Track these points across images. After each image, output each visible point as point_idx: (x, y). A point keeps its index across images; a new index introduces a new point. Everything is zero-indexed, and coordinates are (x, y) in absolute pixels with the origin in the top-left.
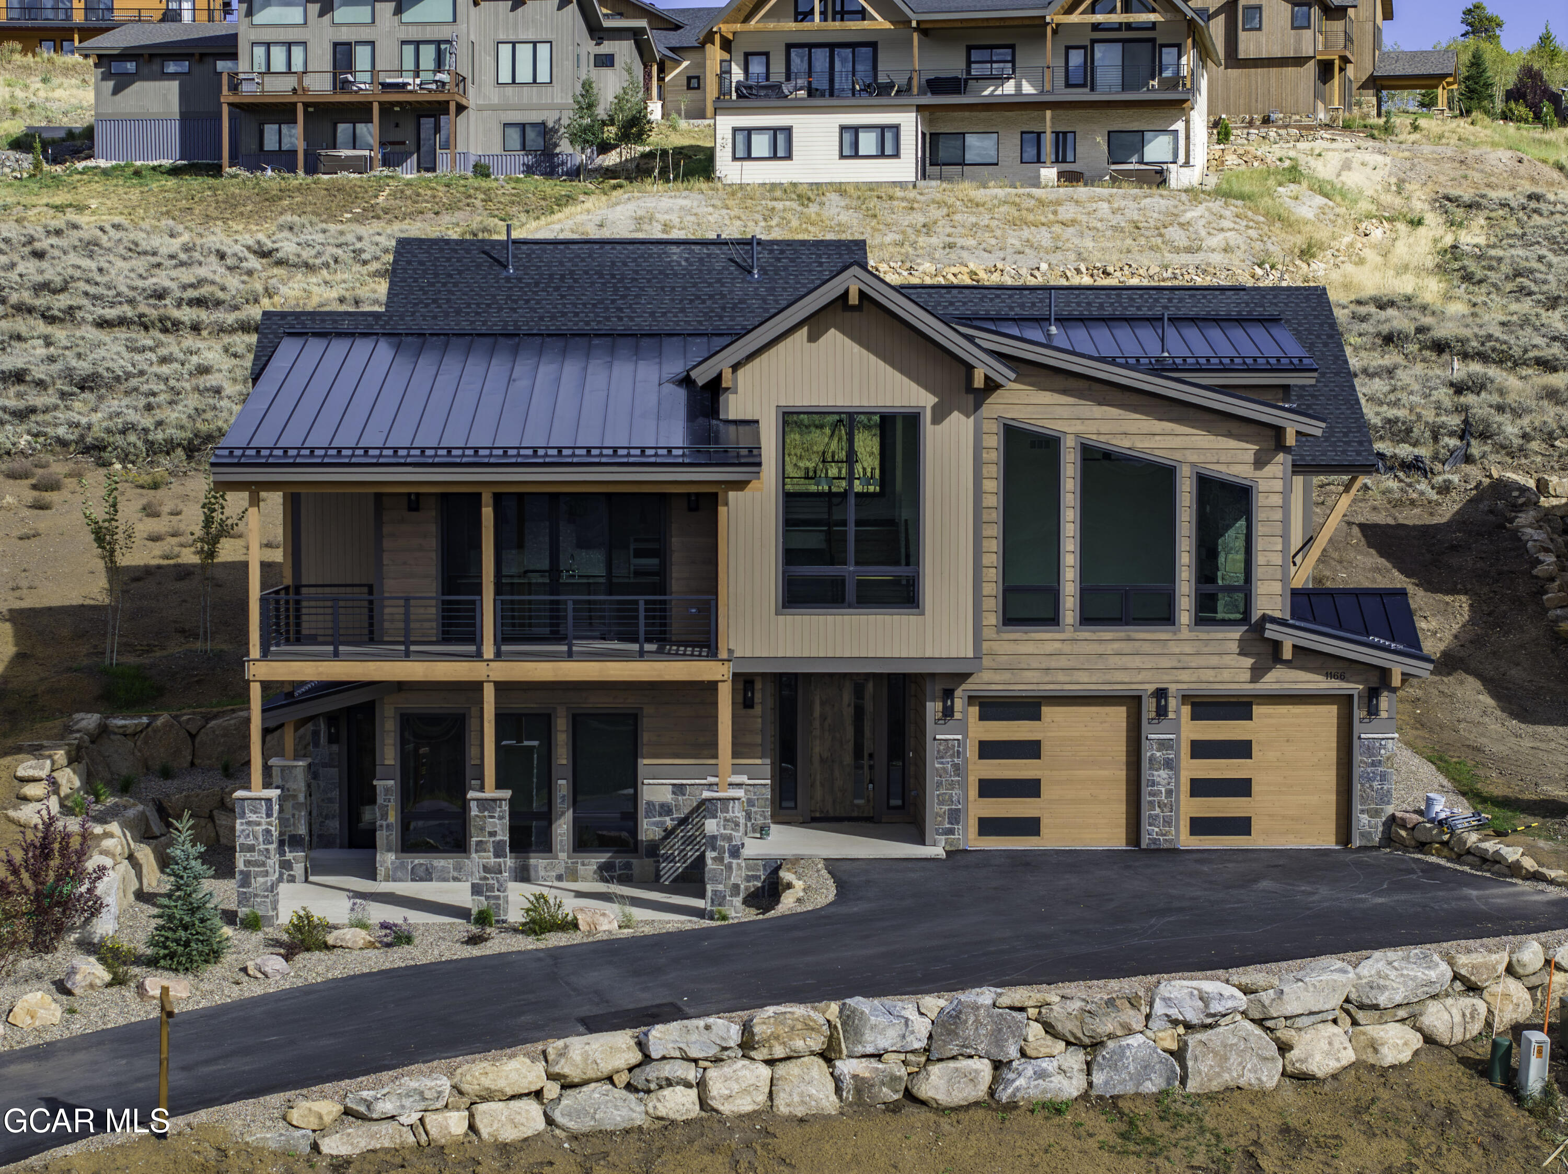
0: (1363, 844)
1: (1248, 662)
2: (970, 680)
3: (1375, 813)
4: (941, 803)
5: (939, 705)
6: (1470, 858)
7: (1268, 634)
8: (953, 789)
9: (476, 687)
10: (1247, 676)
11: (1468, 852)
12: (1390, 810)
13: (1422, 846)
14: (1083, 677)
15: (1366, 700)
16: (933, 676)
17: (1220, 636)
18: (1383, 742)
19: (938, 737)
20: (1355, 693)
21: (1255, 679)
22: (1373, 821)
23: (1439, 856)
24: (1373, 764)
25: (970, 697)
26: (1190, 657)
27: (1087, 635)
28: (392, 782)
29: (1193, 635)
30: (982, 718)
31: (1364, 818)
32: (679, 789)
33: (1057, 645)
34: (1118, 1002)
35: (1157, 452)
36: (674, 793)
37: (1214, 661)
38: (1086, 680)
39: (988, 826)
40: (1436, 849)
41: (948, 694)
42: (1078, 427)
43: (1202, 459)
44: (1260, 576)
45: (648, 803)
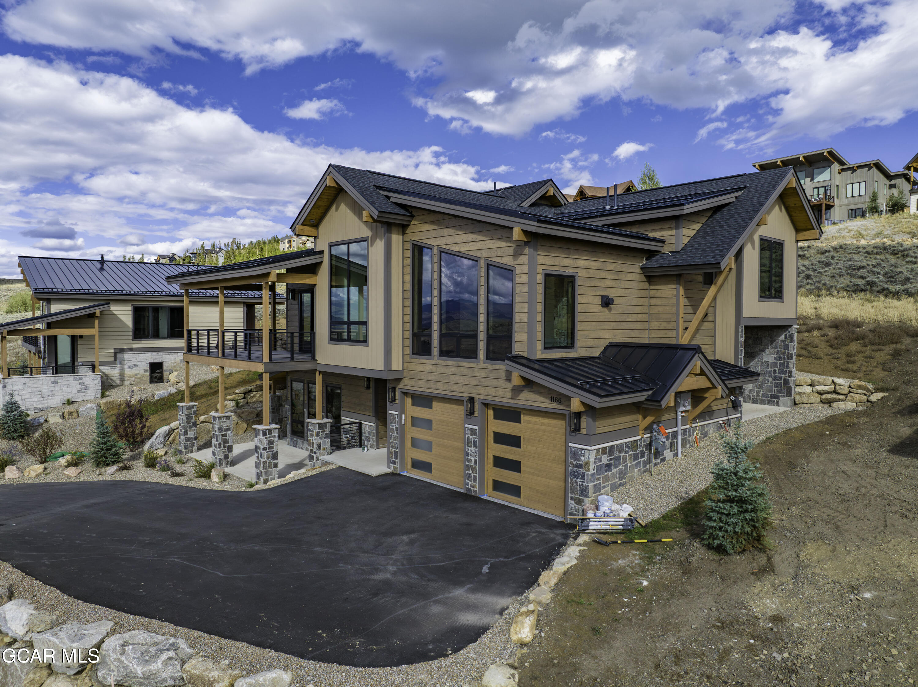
0: (572, 521)
1: (510, 385)
2: (401, 383)
3: (577, 502)
4: (392, 447)
5: (391, 395)
12: (588, 501)
17: (497, 367)
18: (583, 452)
19: (391, 412)
20: (567, 414)
21: (514, 396)
24: (577, 466)
25: (403, 392)
26: (484, 379)
27: (441, 362)
29: (485, 366)
30: (413, 404)
31: (572, 504)
33: (431, 367)
35: (470, 253)
37: (495, 382)
38: (441, 388)
39: (416, 464)
42: (438, 242)
43: (490, 255)
44: (517, 330)
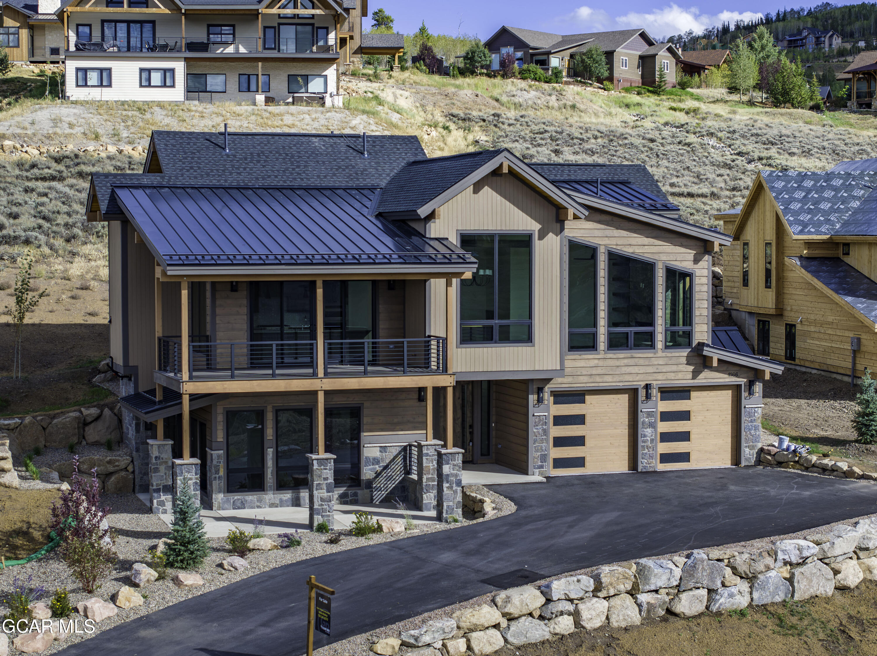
0: (746, 464)
1: (691, 368)
2: (551, 382)
3: (752, 448)
4: (537, 451)
5: (536, 397)
6: (815, 469)
7: (705, 353)
8: (543, 443)
9: (314, 393)
10: (690, 376)
11: (814, 466)
12: (760, 445)
13: (780, 464)
14: (609, 378)
15: (748, 387)
16: (532, 380)
17: (677, 354)
18: (756, 409)
19: (535, 414)
20: (743, 383)
21: (694, 377)
22: (752, 452)
23: (794, 469)
24: (751, 421)
25: (551, 392)
26: (662, 367)
27: (611, 355)
28: (222, 452)
29: (664, 354)
30: (555, 403)
31: (747, 450)
32: (383, 449)
33: (596, 361)
34: (763, 554)
35: (646, 255)
36: (381, 451)
37: (674, 368)
38: (611, 380)
39: (559, 463)
40: (792, 465)
41: (540, 390)
42: (606, 241)
43: (668, 259)
44: (697, 322)
45: (366, 458)
